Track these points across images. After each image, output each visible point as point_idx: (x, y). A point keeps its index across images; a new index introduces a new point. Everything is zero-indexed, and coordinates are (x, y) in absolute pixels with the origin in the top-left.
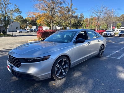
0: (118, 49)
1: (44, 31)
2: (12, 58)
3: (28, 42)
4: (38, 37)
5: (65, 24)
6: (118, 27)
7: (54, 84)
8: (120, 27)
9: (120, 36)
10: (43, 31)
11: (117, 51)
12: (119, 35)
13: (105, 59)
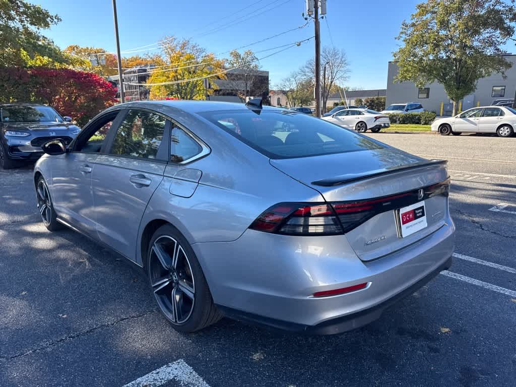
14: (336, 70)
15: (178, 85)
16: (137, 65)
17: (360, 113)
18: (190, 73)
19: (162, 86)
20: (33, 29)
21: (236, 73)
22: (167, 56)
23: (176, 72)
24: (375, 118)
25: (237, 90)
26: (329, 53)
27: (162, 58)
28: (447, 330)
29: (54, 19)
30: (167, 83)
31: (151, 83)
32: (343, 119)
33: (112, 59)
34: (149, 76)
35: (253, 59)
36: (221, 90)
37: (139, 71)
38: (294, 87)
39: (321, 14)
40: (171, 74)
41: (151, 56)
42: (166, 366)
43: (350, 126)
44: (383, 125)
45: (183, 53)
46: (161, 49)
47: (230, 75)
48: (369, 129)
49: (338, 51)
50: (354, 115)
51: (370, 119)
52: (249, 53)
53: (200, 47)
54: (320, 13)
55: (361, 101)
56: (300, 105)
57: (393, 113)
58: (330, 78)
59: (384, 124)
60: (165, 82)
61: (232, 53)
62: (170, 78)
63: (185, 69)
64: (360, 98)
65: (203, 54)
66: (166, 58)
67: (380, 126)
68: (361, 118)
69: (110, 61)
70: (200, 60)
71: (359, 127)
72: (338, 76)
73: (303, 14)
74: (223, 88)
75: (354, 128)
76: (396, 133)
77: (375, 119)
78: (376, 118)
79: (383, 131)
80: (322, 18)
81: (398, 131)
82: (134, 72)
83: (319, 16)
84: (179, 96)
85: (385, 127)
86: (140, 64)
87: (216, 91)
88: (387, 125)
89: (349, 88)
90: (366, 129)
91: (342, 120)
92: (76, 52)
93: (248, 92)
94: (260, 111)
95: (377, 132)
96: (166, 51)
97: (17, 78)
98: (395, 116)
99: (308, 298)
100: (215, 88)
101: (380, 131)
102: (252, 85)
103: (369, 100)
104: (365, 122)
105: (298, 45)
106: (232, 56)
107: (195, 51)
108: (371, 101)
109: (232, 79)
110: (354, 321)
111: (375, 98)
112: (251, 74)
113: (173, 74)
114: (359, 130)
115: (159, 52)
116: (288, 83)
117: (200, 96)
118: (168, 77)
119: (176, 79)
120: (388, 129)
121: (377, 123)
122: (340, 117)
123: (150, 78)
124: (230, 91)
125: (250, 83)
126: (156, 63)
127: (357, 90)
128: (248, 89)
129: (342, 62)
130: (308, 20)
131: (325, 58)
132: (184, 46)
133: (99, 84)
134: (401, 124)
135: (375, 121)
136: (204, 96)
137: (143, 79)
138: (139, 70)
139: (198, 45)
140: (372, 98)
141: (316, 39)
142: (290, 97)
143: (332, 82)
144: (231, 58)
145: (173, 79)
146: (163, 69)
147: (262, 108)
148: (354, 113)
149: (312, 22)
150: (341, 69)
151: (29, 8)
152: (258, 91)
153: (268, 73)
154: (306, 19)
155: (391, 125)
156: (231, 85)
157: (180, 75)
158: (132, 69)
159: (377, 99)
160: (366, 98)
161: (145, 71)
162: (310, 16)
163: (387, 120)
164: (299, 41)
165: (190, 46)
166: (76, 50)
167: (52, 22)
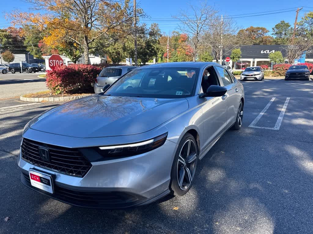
0: (261, 108)
1: (66, 68)
2: (50, 151)
3: (19, 100)
4: (49, 86)
5: (115, 49)
6: (234, 58)
7: (176, 208)
8: (239, 57)
9: (245, 79)
10: (63, 68)
11: (262, 114)
12: (243, 77)
13: (250, 134)
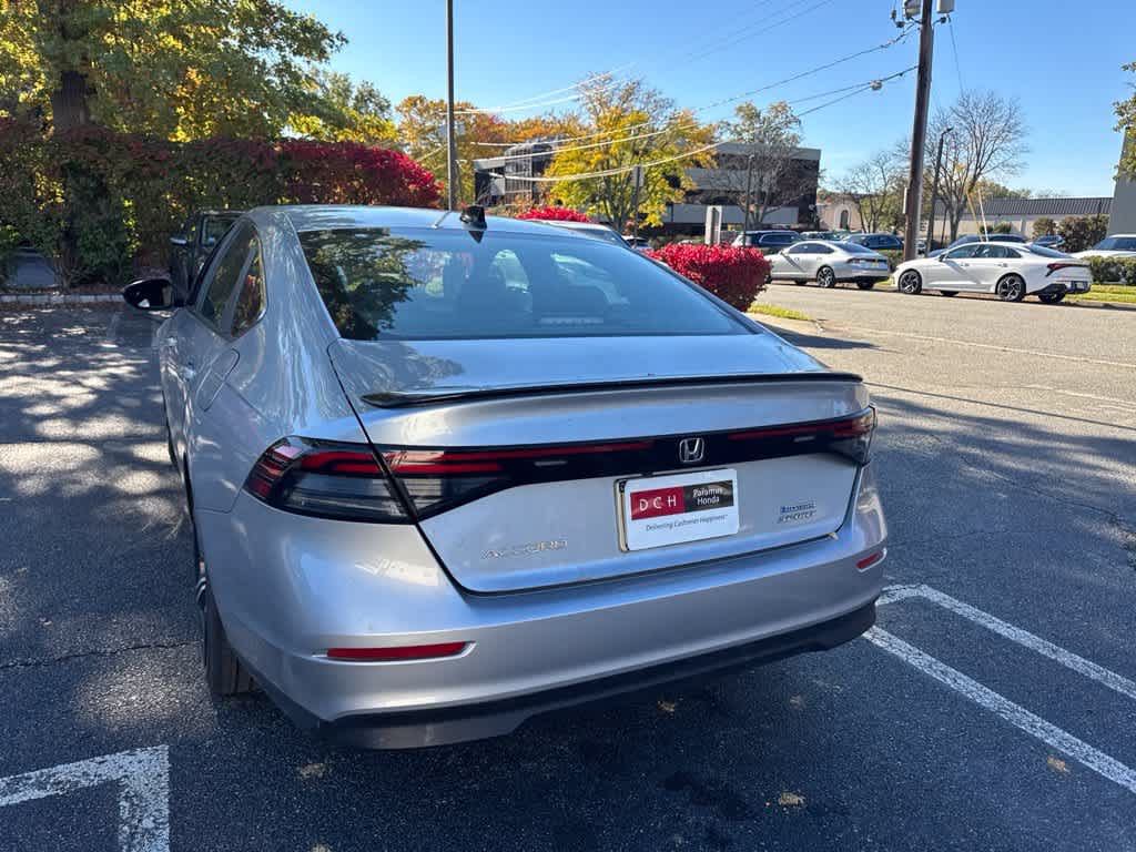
14: (989, 148)
15: (608, 180)
16: (534, 136)
17: (1012, 254)
18: (636, 153)
19: (573, 182)
20: (300, 63)
21: (739, 153)
22: (593, 116)
23: (607, 148)
24: (1049, 266)
25: (738, 192)
26: (976, 106)
27: (580, 121)
28: (794, 799)
29: (335, 40)
30: (585, 176)
31: (554, 175)
32: (967, 265)
33: (487, 124)
34: (549, 161)
35: (790, 122)
36: (701, 192)
37: (537, 148)
38: (877, 185)
39: (939, 12)
40: (596, 158)
41: (559, 117)
42: (128, 752)
43: (983, 283)
44: (1069, 285)
45: (625, 111)
46: (581, 102)
47: (725, 158)
48: (1034, 293)
49: (999, 102)
50: (996, 256)
51: (1036, 269)
52: (781, 109)
53: (663, 97)
54: (938, 9)
55: (1051, 224)
56: (893, 228)
57: (1110, 257)
58: (973, 167)
59: (1074, 283)
60: (582, 172)
61: (740, 109)
62: (593, 166)
63: (625, 146)
64: (1051, 217)
65: (669, 112)
66: (587, 120)
67: (1063, 287)
68: (1013, 265)
69: (484, 129)
70: (661, 126)
71: (1004, 286)
72: (994, 161)
73: (894, 15)
74: (708, 187)
75: (993, 290)
76: (1107, 306)
77: (1048, 270)
78: (1052, 267)
79: (1072, 301)
80: (943, 20)
81: (1110, 303)
82: (526, 151)
83: (935, 16)
84: (608, 204)
85: (1075, 290)
86: (541, 135)
87: (689, 194)
88: (1080, 286)
89: (1029, 192)
90: (1023, 293)
91: (964, 268)
92: (419, 110)
93: (762, 195)
94: (482, 233)
95: (1056, 302)
96: (590, 105)
97: (253, 160)
98: (1115, 264)
99: (314, 657)
100: (688, 188)
101: (1064, 300)
102: (774, 181)
103: (1072, 223)
104: (1023, 276)
105: (875, 88)
106: (742, 114)
107: (654, 105)
108: (1078, 224)
109: (729, 168)
110: (429, 728)
111: (1090, 217)
112: (775, 156)
113: (599, 156)
114: (1005, 294)
115: (575, 109)
116: (863, 177)
117: (652, 204)
118: (588, 163)
119: (605, 167)
120: (1087, 295)
121: (1055, 279)
122: (958, 261)
123: (552, 164)
124: (722, 194)
125: (770, 177)
126: (565, 132)
127: (1051, 197)
128: (765, 189)
129: (1009, 128)
130: (906, 27)
131: (965, 119)
132: (629, 94)
133: (409, 175)
134: (1130, 285)
135: (1048, 275)
136: (662, 206)
137: (539, 166)
138: (535, 146)
139: (660, 93)
140: (1081, 217)
141: (920, 72)
142: (868, 211)
143: (975, 177)
144: (736, 120)
145: (599, 167)
146: (579, 145)
147: (485, 226)
148: (994, 253)
149: (914, 32)
150: (1003, 145)
151: (292, 21)
152: (786, 194)
153: (818, 152)
154: (900, 25)
155: (1093, 287)
156: (726, 181)
157: (615, 158)
158: (523, 146)
159: (1096, 221)
160: (1066, 217)
161: (544, 148)
162: (908, 18)
163: (1085, 275)
164: (877, 79)
165: (641, 95)
166: (419, 106)
167: (331, 47)
